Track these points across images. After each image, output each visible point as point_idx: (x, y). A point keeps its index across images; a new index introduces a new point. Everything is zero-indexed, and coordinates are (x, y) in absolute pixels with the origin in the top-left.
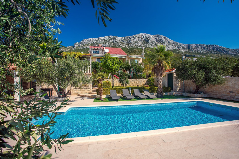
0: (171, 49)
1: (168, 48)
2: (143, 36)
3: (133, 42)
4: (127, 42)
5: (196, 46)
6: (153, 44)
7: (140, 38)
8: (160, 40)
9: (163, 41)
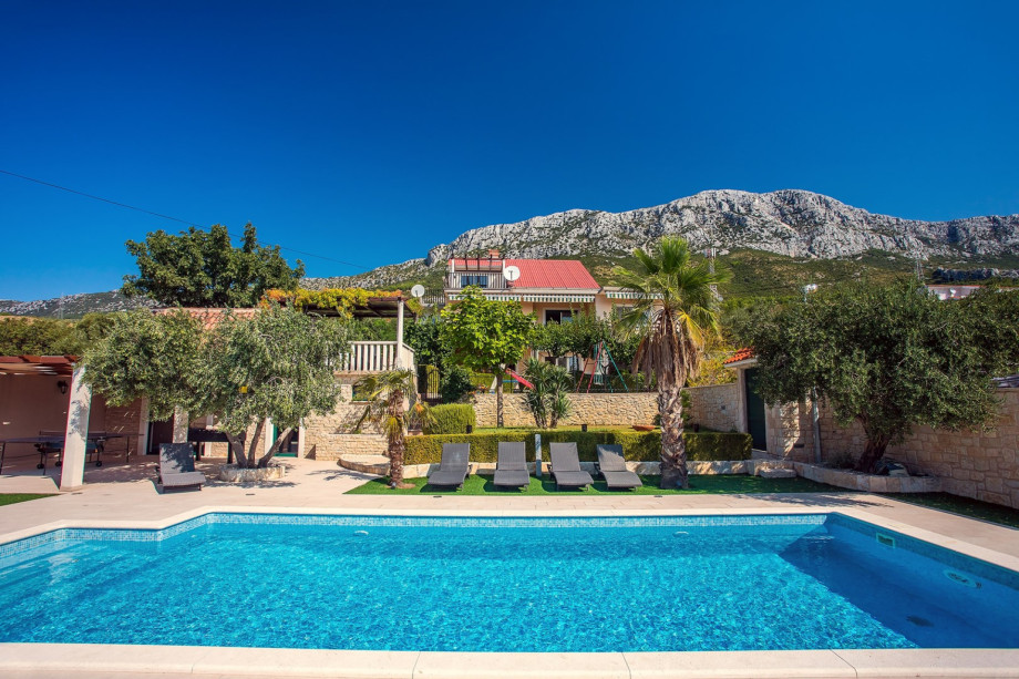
0: (859, 249)
1: (839, 245)
2: (718, 200)
3: (672, 230)
4: (646, 233)
5: (994, 229)
6: (766, 233)
7: (704, 210)
8: (798, 211)
9: (812, 215)
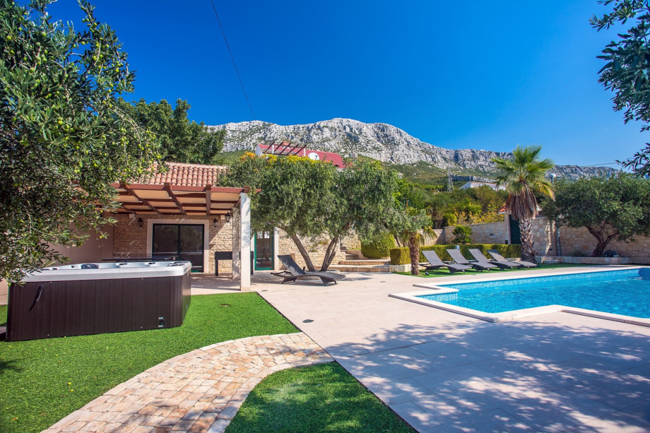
0: (415, 160)
1: (406, 157)
2: (344, 124)
3: (317, 140)
4: (302, 140)
5: (473, 156)
6: (369, 147)
7: (336, 130)
8: (386, 136)
9: (393, 139)
